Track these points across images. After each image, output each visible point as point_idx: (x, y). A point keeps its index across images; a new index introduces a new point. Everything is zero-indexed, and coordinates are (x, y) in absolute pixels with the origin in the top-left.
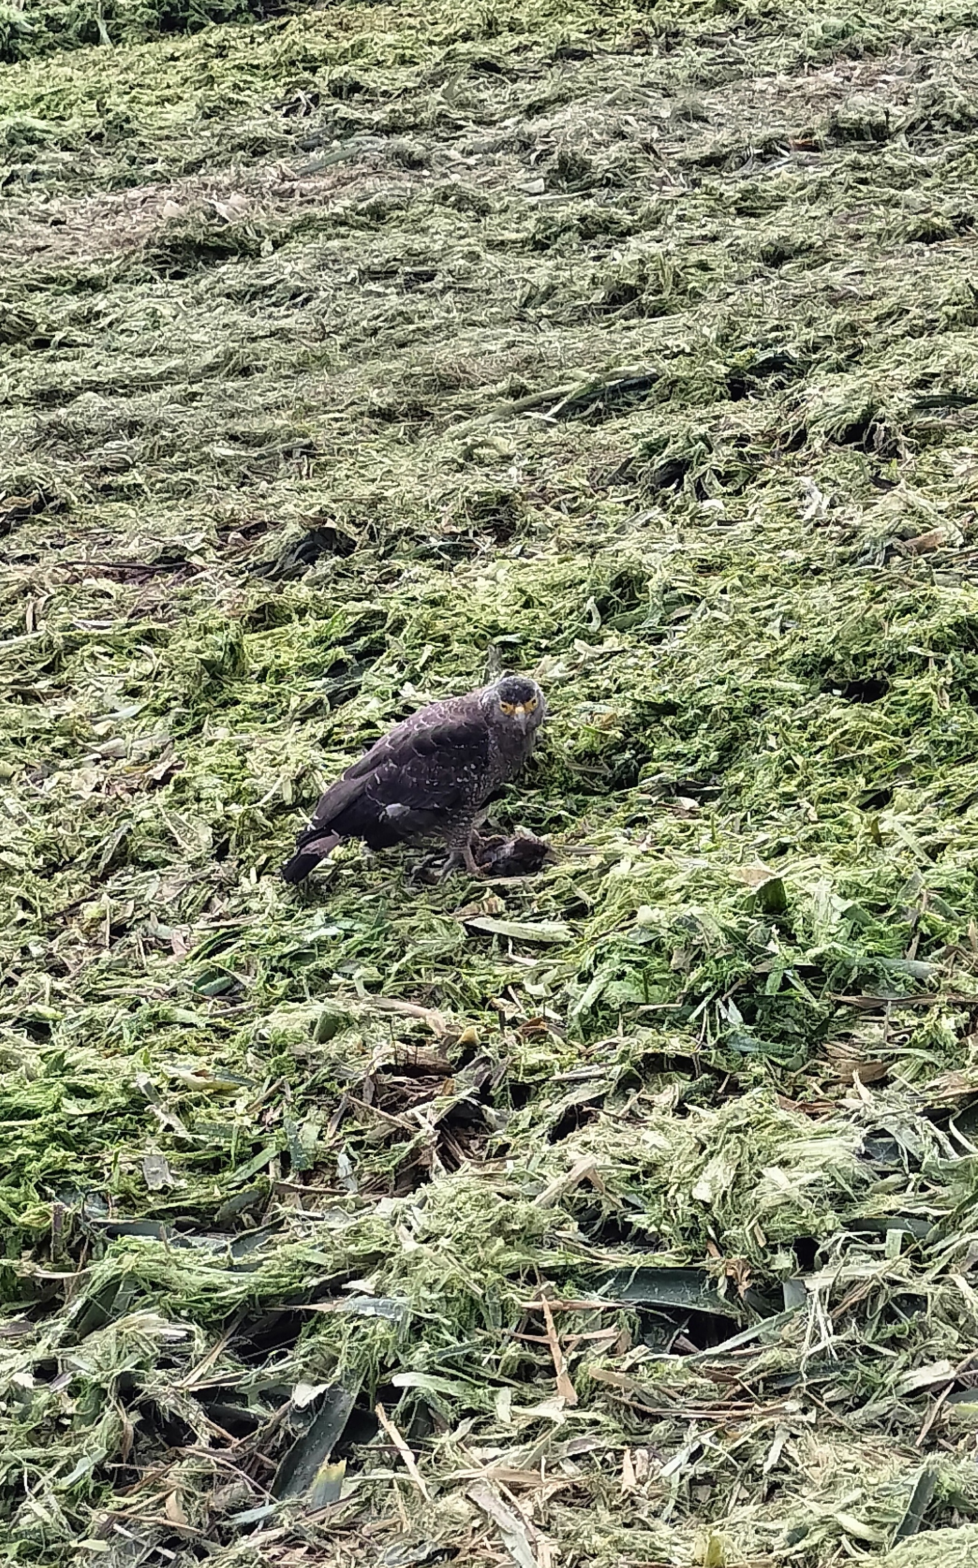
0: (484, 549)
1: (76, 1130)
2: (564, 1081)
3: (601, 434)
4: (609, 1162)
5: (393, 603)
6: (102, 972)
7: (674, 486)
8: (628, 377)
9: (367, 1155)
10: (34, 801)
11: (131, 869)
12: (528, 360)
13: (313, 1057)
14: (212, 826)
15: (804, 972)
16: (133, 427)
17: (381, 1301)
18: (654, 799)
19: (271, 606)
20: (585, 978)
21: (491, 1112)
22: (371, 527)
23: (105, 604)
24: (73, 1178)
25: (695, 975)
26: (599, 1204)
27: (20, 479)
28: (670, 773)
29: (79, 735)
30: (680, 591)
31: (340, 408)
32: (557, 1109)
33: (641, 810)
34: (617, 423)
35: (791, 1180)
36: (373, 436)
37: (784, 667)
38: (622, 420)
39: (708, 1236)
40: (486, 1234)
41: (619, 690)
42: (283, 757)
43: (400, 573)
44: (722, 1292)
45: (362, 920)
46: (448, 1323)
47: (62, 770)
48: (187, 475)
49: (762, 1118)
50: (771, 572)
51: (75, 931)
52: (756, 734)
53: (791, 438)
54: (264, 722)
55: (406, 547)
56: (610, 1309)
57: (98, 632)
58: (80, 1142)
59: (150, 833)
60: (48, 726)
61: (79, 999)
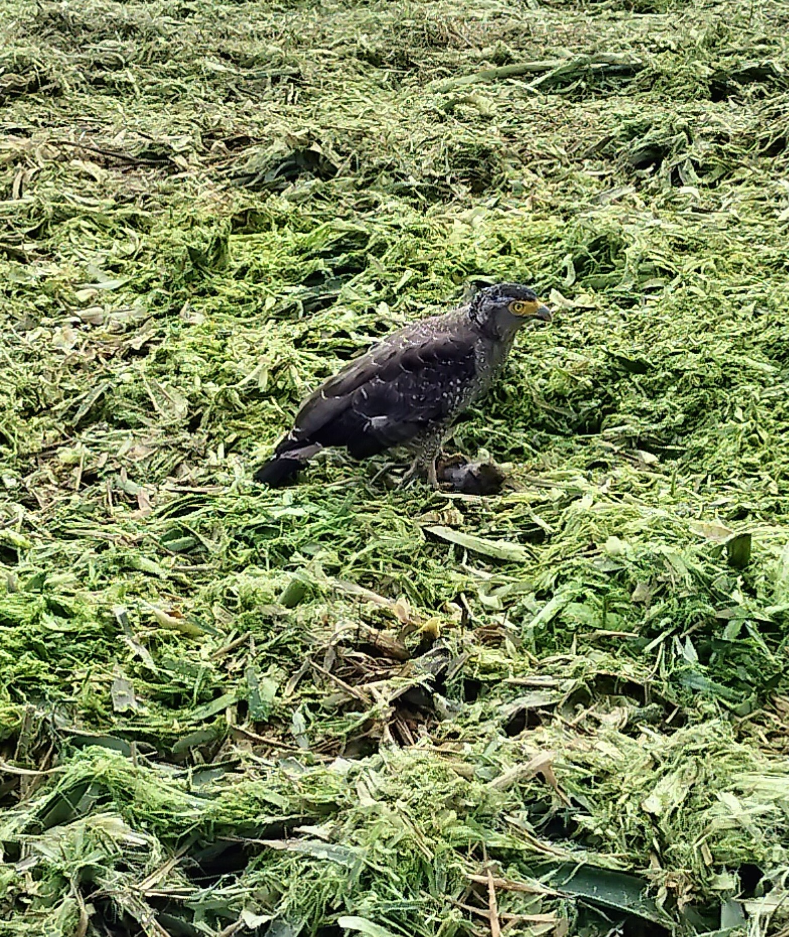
0: (460, 196)
1: (51, 645)
2: (517, 684)
3: (579, 111)
4: (562, 761)
5: (377, 227)
6: (72, 512)
7: (651, 169)
8: (612, 63)
9: (321, 719)
10: (16, 348)
11: (106, 425)
12: (515, 33)
13: (279, 619)
14: (188, 399)
15: (763, 627)
16: (128, 31)
17: (335, 847)
18: (616, 449)
19: (254, 212)
20: (544, 595)
21: (442, 701)
22: (354, 158)
23: (89, 186)
24: (44, 687)
25: (655, 610)
26: (549, 799)
27: (20, 58)
28: (635, 427)
29: (61, 298)
30: (656, 263)
31: (331, 45)
32: (509, 710)
33: (602, 456)
34: (597, 104)
35: (744, 808)
36: (358, 77)
37: (757, 347)
38: (602, 102)
39: (652, 848)
40: (440, 805)
41: (589, 342)
42: (262, 348)
43: (376, 204)
44: (660, 902)
45: (326, 508)
46: (397, 879)
47: (42, 326)
48: (178, 82)
49: (720, 746)
50: (745, 261)
51: (46, 470)
52: (725, 404)
53: (769, 144)
54: (239, 316)
55: (384, 181)
56: (550, 897)
57: (86, 208)
58: (52, 656)
59: (128, 395)
60: (34, 284)
61: (47, 533)
